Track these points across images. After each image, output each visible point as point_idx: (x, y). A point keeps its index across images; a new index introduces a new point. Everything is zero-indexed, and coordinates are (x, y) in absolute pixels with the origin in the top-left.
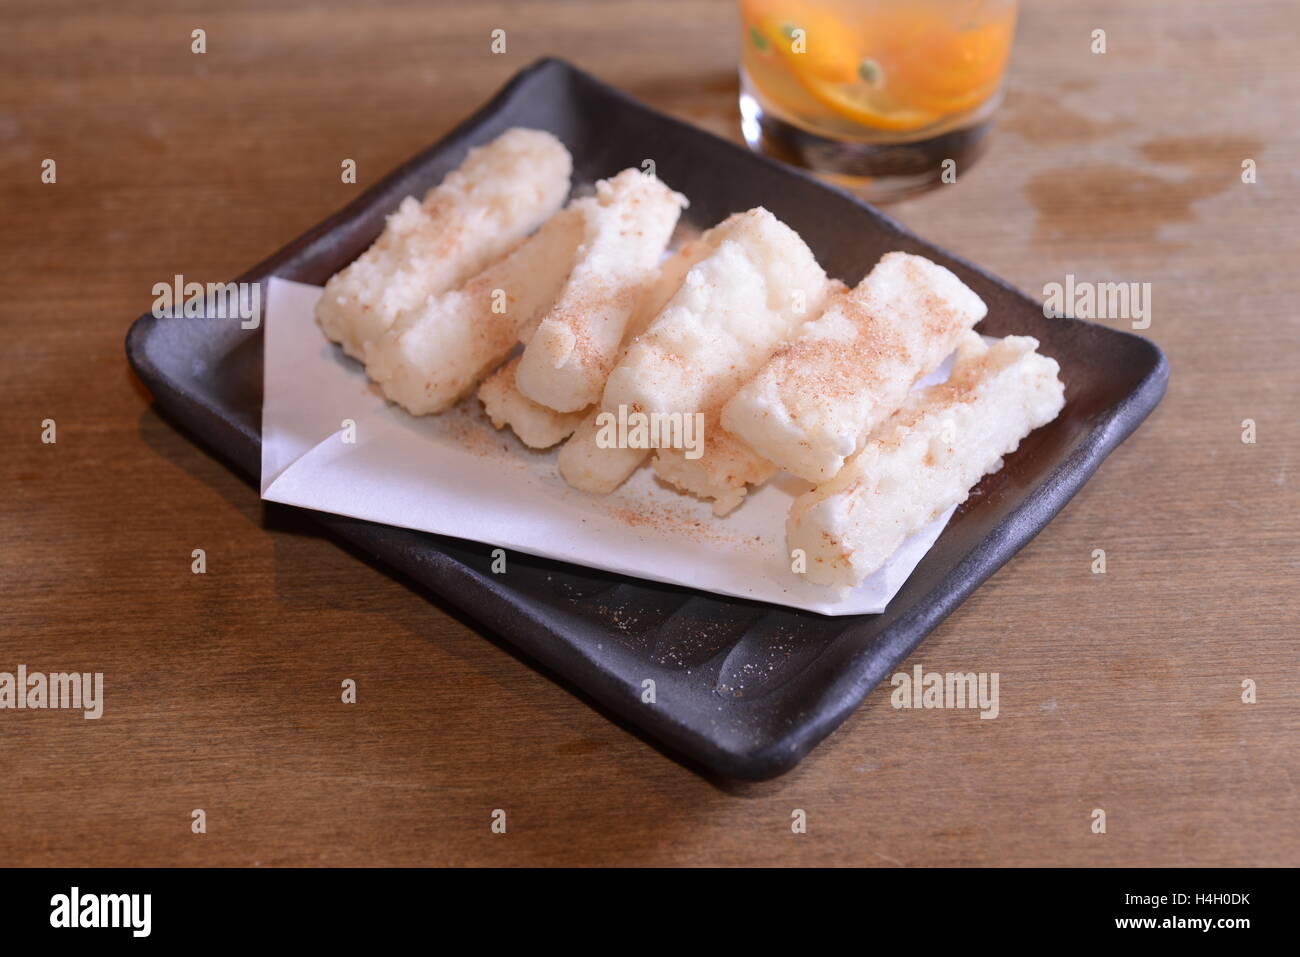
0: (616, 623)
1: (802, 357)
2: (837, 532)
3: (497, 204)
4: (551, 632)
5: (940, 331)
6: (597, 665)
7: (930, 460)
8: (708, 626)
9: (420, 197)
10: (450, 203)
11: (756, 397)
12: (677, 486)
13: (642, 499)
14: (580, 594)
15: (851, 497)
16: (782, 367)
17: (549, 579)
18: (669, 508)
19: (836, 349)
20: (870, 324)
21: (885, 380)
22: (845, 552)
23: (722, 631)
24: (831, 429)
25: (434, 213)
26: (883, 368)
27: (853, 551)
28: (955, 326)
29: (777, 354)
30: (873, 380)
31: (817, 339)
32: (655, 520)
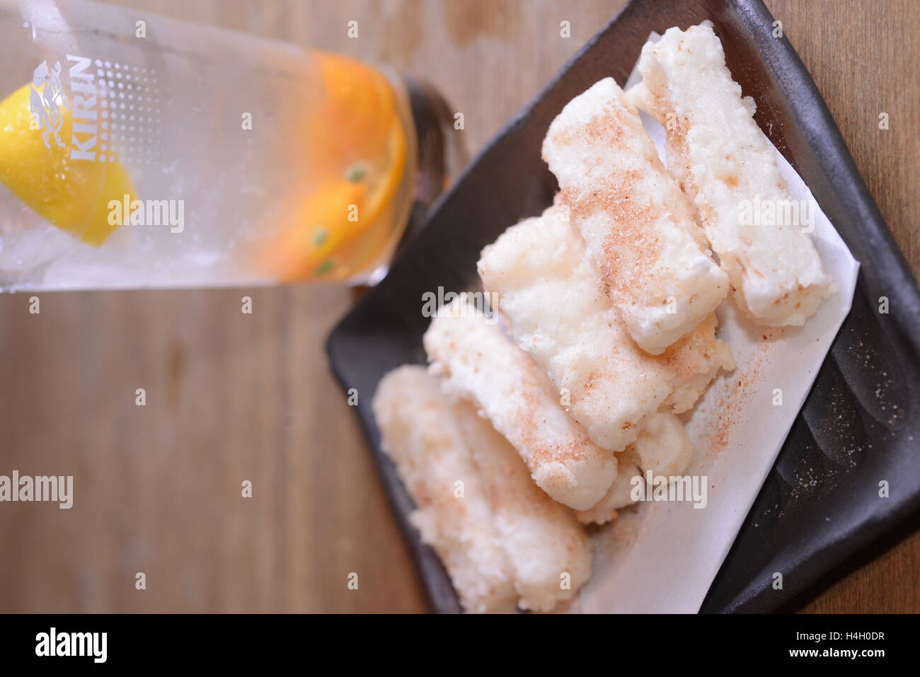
0: (810, 487)
1: (615, 272)
2: (778, 292)
3: (432, 446)
4: (805, 562)
5: (619, 133)
6: (844, 537)
7: (732, 181)
8: (832, 410)
9: (414, 506)
10: (422, 485)
11: (641, 328)
12: (702, 393)
13: (706, 419)
14: (777, 506)
15: (749, 271)
16: (620, 294)
17: (756, 525)
18: (719, 402)
19: (615, 238)
20: (599, 197)
21: (651, 203)
22: (796, 288)
23: (840, 400)
24: (683, 274)
25: (428, 501)
26: (642, 201)
27: (797, 281)
28: (618, 115)
29: (607, 292)
30: (649, 214)
31: (603, 253)
32: (727, 419)
